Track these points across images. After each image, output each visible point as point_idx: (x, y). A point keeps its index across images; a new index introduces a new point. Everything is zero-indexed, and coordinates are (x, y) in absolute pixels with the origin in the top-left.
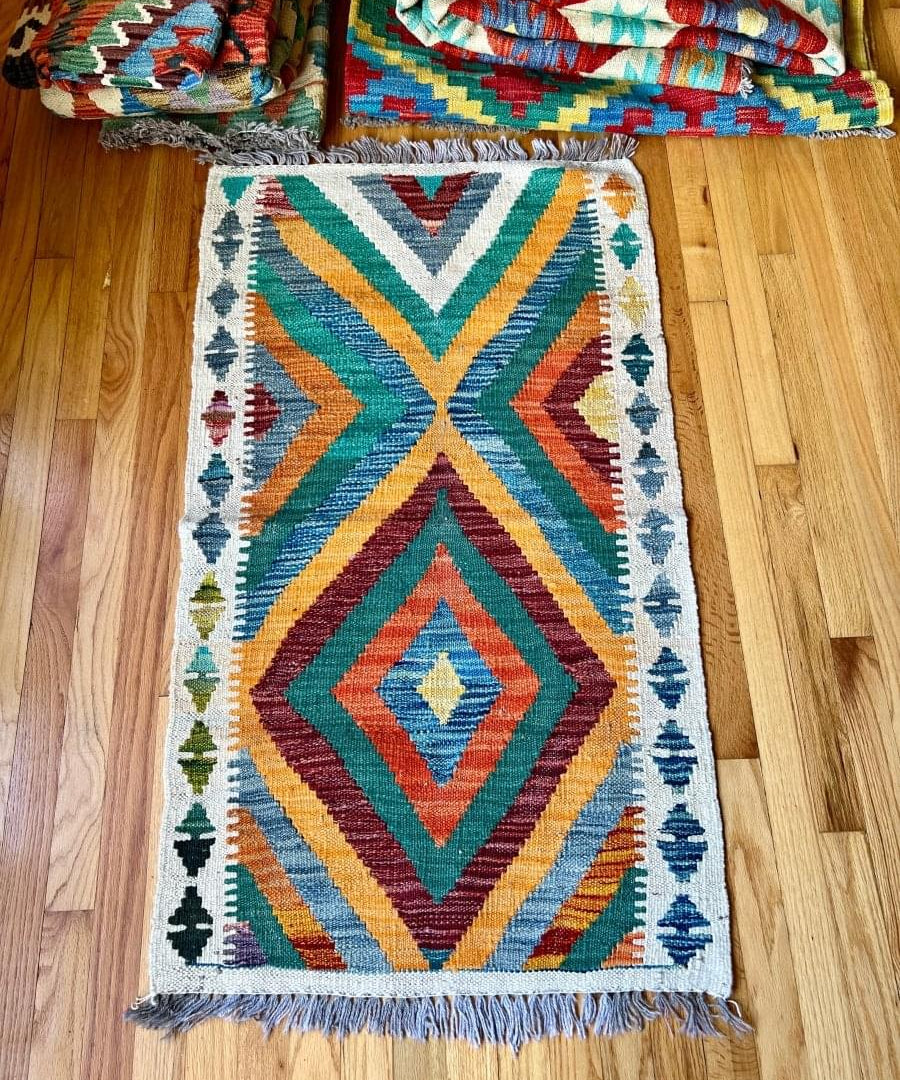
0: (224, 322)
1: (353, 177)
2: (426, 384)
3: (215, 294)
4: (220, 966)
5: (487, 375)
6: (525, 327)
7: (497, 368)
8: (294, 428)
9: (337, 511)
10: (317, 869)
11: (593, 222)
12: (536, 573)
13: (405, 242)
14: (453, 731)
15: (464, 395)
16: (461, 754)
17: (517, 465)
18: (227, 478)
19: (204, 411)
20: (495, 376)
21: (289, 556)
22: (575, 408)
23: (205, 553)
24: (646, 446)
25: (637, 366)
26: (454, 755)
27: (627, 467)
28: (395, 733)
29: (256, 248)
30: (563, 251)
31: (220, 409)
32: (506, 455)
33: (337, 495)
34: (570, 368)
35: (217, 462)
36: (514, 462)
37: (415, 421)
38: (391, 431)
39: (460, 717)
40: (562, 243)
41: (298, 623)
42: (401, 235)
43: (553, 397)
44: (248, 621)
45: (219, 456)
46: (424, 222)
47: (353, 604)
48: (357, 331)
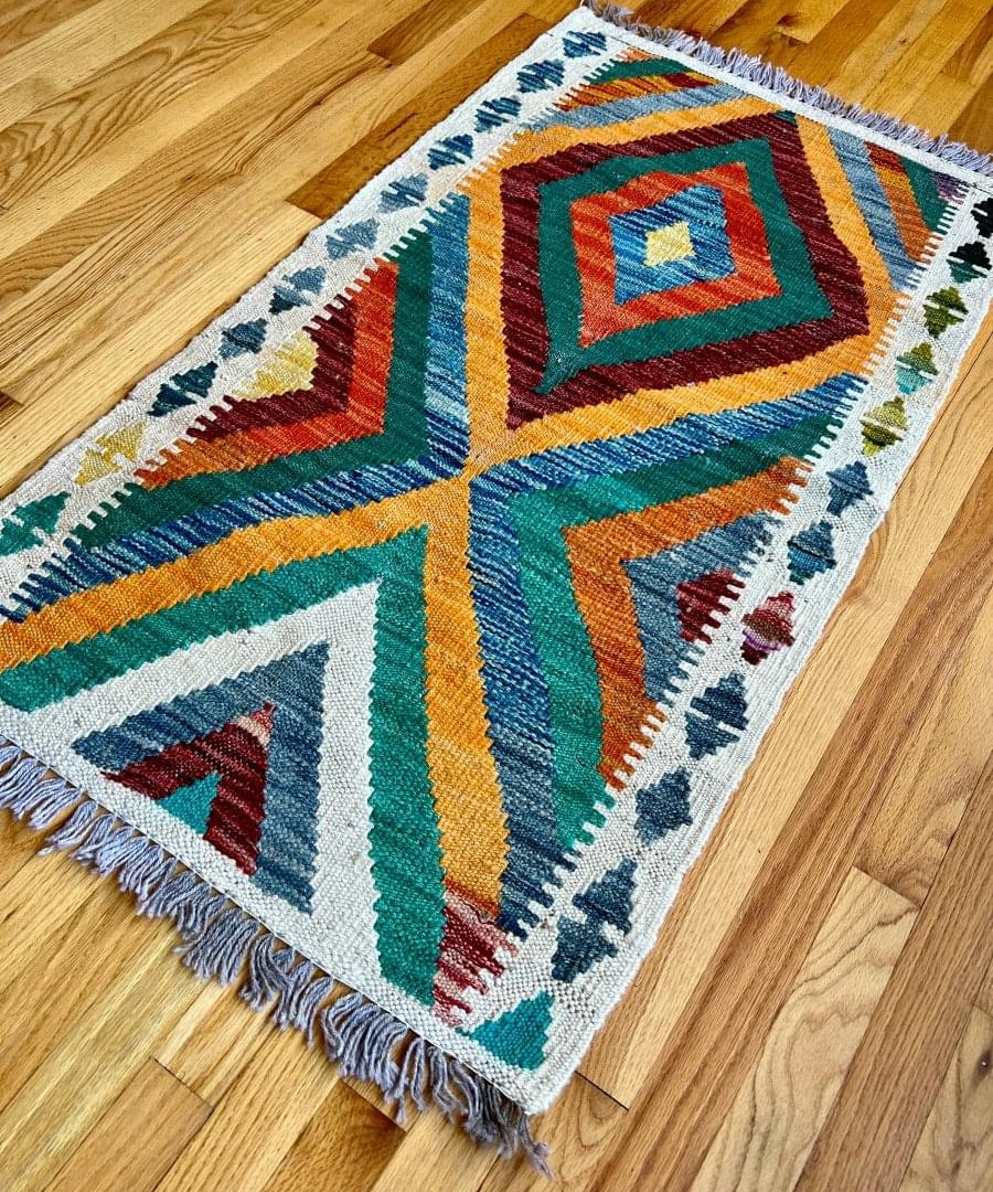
0: (686, 760)
2: (464, 509)
3: (675, 825)
4: (975, 186)
5: (381, 476)
6: (280, 501)
7: (360, 475)
8: (673, 555)
9: (678, 438)
10: (860, 197)
11: (35, 584)
12: (503, 274)
13: (320, 724)
14: (680, 212)
15: (428, 474)
16: (685, 191)
17: (433, 369)
18: (795, 545)
19: (784, 648)
20: (371, 469)
21: (764, 424)
22: (312, 386)
24: (275, 311)
25: (196, 384)
26: (692, 194)
27: (317, 305)
28: (738, 234)
29: (559, 871)
30: (118, 568)
31: (761, 640)
32: (437, 387)
33: (667, 455)
34: (272, 425)
35: (800, 573)
36: (435, 375)
37: (513, 479)
38: (551, 484)
39: (668, 217)
41: (788, 361)
42: (318, 739)
43: (325, 408)
44: (844, 390)
45: (792, 579)
46: (264, 739)
47: (718, 346)
48: (501, 628)
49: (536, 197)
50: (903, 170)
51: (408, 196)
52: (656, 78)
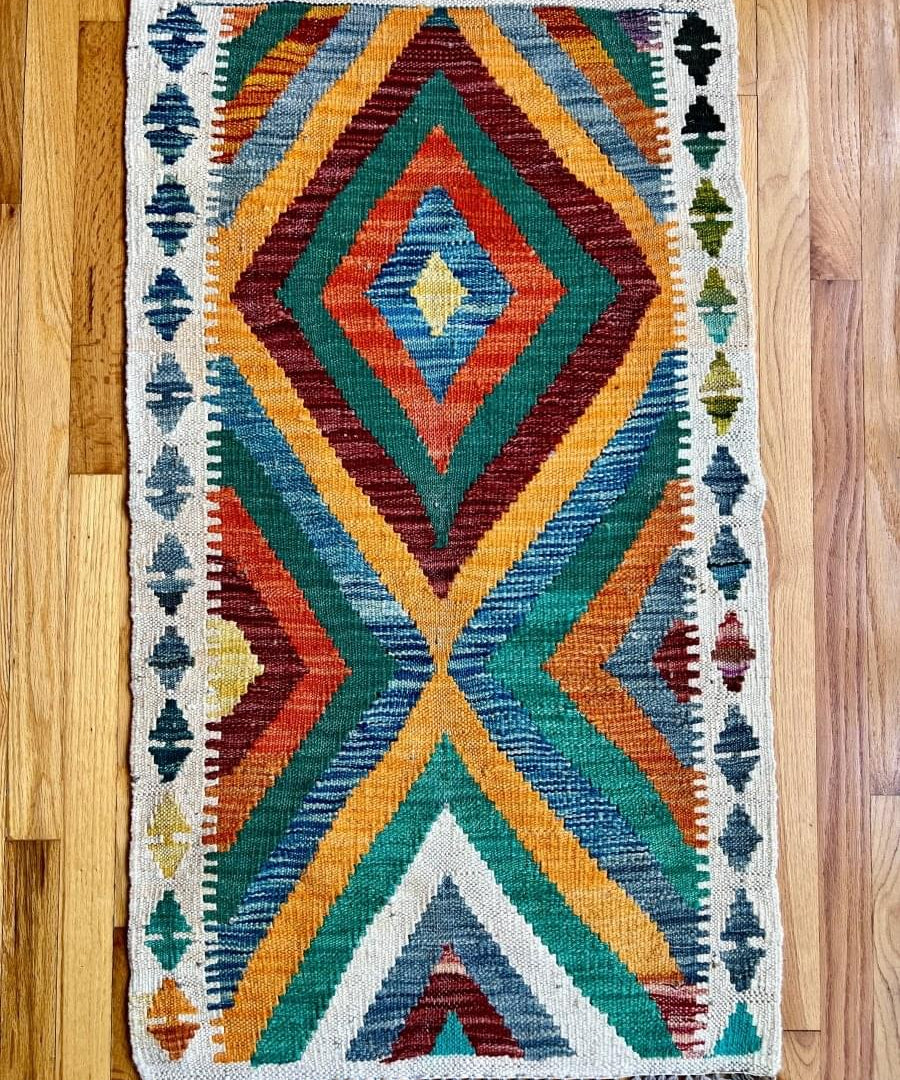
0: (735, 797)
1: (568, 1055)
2: (461, 700)
3: (753, 847)
4: (663, 11)
5: (379, 714)
6: (324, 789)
7: (365, 725)
8: (634, 635)
9: (573, 518)
10: (570, 103)
11: (215, 973)
12: (324, 434)
13: (489, 936)
14: (424, 243)
15: (410, 684)
16: (415, 216)
17: (344, 580)
18: (714, 565)
19: (752, 663)
20: (369, 713)
21: (629, 456)
22: (263, 666)
23: (731, 459)
24: (171, 611)
25: (173, 731)
26: (424, 215)
27: (199, 579)
28: (492, 241)
29: (702, 926)
30: (260, 921)
31: (733, 666)
32: (358, 596)
33: (574, 541)
34: (265, 727)
35: (730, 588)
36: (348, 585)
37: (477, 645)
38: (507, 630)
39: (416, 261)
40: (262, 934)
41: (613, 372)
42: (496, 948)
43: (291, 680)
44: (672, 374)
45: (727, 597)
46: (462, 970)
47: (548, 395)
48: (555, 783)
49: (286, 313)
50: (588, 31)
51: (174, 394)
52: (282, 45)
